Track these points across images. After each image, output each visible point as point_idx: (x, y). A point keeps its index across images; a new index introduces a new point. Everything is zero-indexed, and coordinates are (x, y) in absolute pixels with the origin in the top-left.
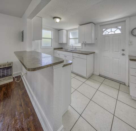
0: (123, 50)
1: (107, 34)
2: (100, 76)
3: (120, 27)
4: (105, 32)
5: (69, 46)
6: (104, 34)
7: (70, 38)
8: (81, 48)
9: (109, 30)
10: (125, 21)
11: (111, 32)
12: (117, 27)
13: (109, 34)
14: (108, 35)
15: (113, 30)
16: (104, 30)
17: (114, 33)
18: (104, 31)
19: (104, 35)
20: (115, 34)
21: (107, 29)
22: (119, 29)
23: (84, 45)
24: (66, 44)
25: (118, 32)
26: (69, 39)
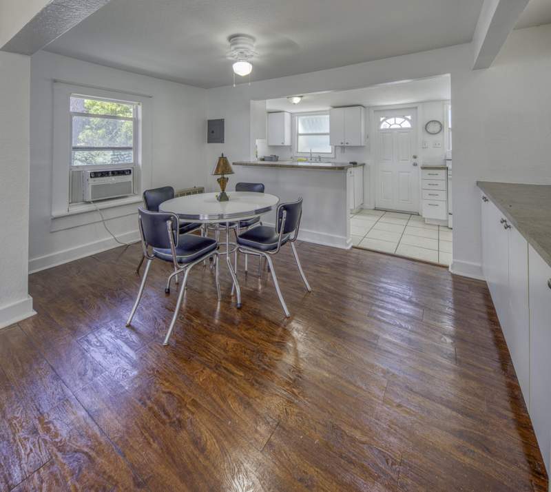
0: (415, 157)
1: (388, 127)
2: (375, 209)
3: (409, 117)
4: (384, 123)
5: (298, 152)
6: (382, 127)
7: (300, 132)
8: (333, 156)
9: (391, 121)
10: (416, 108)
11: (395, 124)
12: (403, 117)
13: (391, 127)
14: (390, 129)
15: (399, 120)
16: (382, 119)
17: (399, 127)
18: (383, 121)
19: (383, 130)
20: (401, 129)
21: (387, 118)
22: (408, 119)
23: (339, 150)
24: (290, 148)
25: (407, 125)
26: (299, 135)
